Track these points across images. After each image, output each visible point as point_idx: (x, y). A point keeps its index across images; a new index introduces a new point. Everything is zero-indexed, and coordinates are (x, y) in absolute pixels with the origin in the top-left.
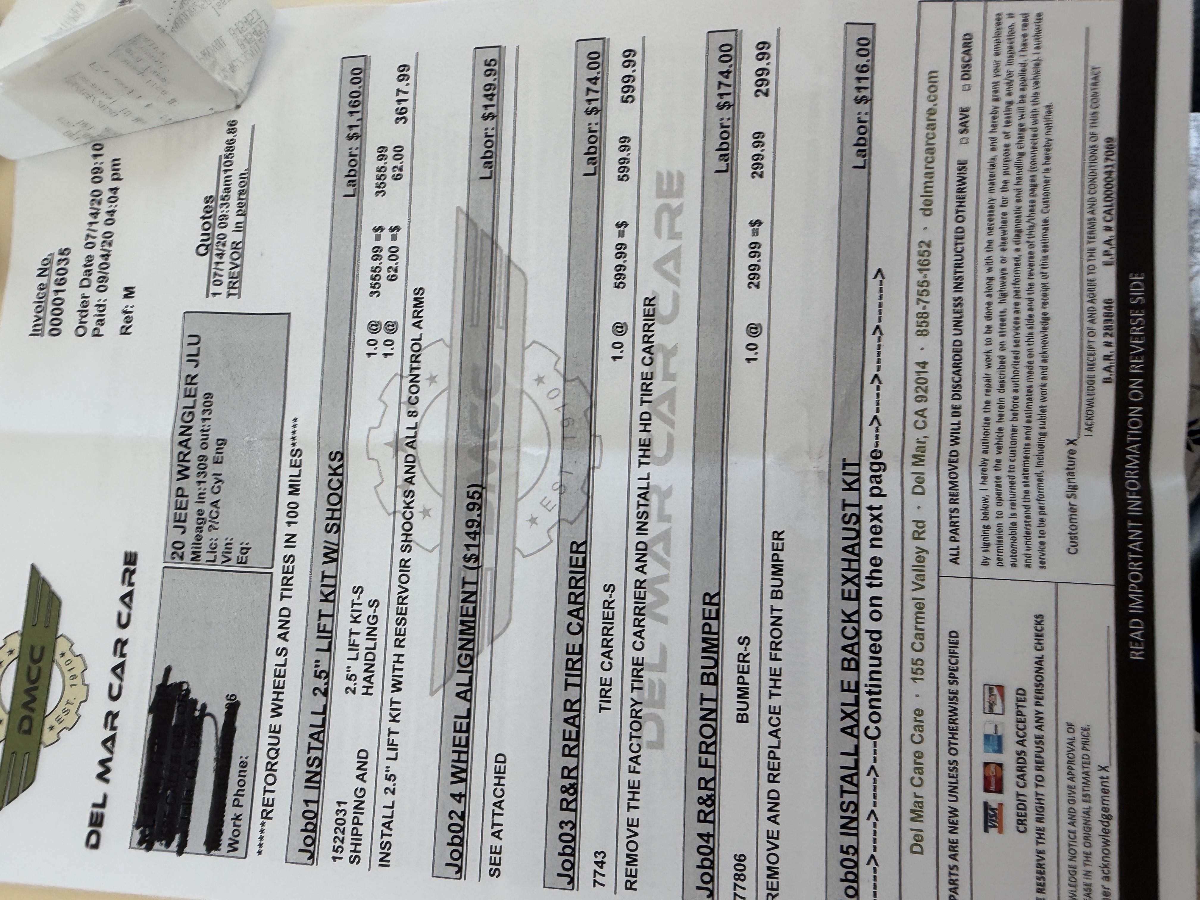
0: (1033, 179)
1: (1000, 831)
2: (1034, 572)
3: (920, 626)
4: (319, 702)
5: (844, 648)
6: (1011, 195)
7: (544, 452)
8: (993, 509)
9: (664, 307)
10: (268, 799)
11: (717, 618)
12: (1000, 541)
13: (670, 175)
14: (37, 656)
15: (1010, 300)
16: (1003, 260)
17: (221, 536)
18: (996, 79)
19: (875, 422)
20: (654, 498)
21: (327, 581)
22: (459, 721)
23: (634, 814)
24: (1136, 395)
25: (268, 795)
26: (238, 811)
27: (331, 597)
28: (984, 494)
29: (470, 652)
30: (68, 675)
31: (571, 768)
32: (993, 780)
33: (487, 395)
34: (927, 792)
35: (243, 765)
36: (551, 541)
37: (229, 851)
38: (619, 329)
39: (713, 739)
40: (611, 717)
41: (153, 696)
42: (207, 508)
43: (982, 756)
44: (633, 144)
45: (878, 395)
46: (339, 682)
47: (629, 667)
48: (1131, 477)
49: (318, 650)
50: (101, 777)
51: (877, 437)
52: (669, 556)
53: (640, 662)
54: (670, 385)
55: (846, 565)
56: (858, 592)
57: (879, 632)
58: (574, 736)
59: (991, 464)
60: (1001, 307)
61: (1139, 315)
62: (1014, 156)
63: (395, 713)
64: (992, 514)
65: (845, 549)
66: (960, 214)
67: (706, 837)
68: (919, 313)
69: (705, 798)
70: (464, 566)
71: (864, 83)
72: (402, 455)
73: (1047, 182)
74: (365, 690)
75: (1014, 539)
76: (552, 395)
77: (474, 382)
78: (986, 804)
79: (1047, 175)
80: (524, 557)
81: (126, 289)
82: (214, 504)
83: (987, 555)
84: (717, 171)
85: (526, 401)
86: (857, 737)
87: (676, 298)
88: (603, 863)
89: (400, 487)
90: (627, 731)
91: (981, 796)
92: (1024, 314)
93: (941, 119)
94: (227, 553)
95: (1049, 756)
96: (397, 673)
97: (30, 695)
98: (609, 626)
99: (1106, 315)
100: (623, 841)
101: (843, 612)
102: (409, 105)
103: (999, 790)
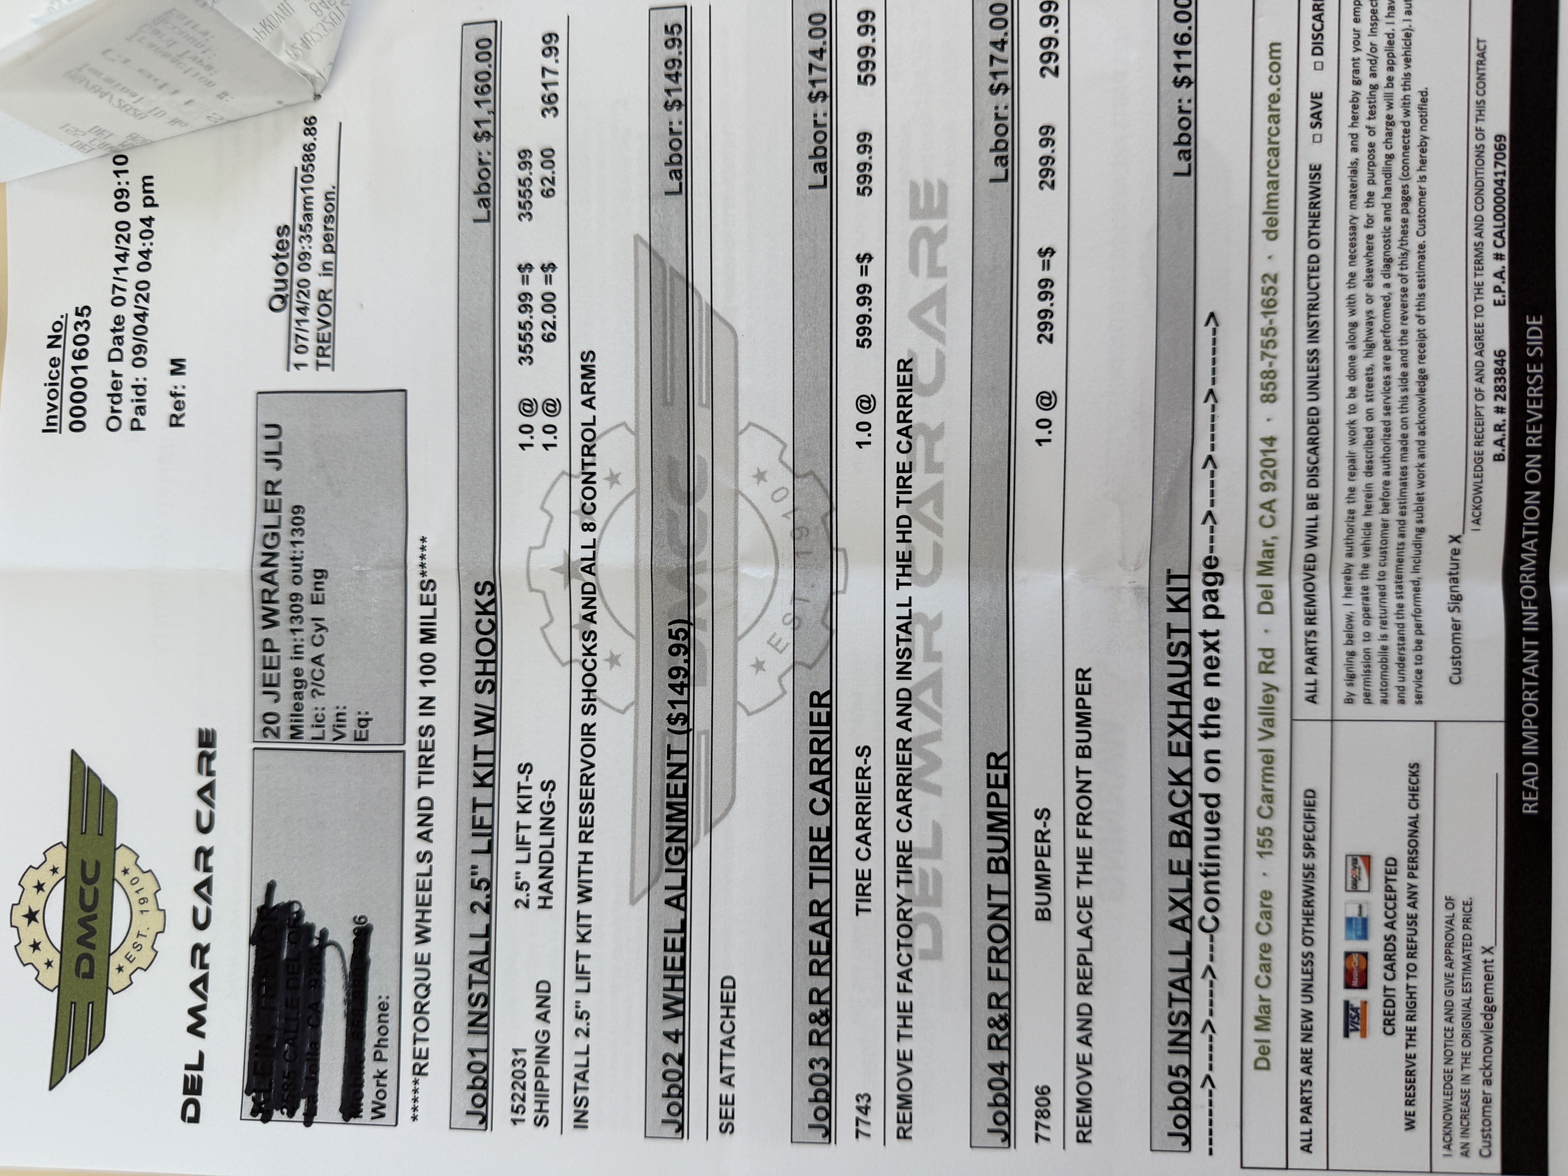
0: (1405, 190)
1: (1364, 1035)
2: (1410, 710)
3: (1268, 786)
4: (479, 922)
5: (1173, 819)
6: (1378, 211)
7: (769, 573)
8: (1359, 629)
9: (924, 372)
10: (421, 1050)
11: (1007, 785)
12: (1368, 672)
13: (928, 186)
14: (90, 874)
15: (1379, 352)
16: (1370, 299)
17: (329, 703)
18: (1357, 55)
19: (1209, 520)
20: (918, 630)
21: (481, 759)
22: (670, 937)
23: (906, 1046)
24: (1533, 476)
25: (419, 1045)
26: (381, 1066)
27: (488, 780)
28: (1348, 610)
29: (683, 845)
30: (135, 898)
31: (821, 990)
32: (1356, 974)
33: (690, 499)
34: (1276, 994)
35: (383, 1007)
36: (784, 692)
37: (373, 1118)
38: (865, 403)
39: (1006, 943)
40: (872, 921)
41: (254, 921)
42: (306, 665)
43: (1343, 944)
44: (877, 143)
45: (1212, 484)
46: (505, 893)
47: (892, 854)
48: (1527, 581)
49: (474, 852)
50: (192, 1030)
51: (1212, 539)
52: (940, 706)
53: (907, 846)
54: (935, 478)
55: (1173, 710)
56: (1190, 745)
57: (1217, 796)
58: (823, 948)
59: (1357, 570)
60: (1367, 363)
61: (1537, 371)
62: (1380, 160)
63: (583, 931)
64: (1359, 637)
65: (1171, 689)
66: (1313, 237)
67: (999, 1068)
68: (1264, 372)
69: (997, 1018)
70: (669, 730)
71: (1185, 59)
72: (576, 584)
73: (1422, 194)
74: (541, 903)
75: (1385, 668)
76: (777, 497)
77: (672, 482)
78: (1347, 1004)
79: (1423, 185)
80: (749, 714)
81: (173, 362)
82: (316, 660)
83: (1351, 690)
84: (992, 181)
85: (743, 504)
86: (1190, 931)
87: (941, 359)
88: (867, 1108)
89: (577, 626)
90: (893, 938)
91: (1341, 994)
92: (1396, 371)
93: (1287, 107)
94: (339, 726)
95: (1423, 939)
96: (584, 877)
97: (86, 926)
98: (865, 802)
99: (1497, 371)
100: (892, 1080)
101: (1171, 772)
102: (560, 90)
103: (1364, 985)
